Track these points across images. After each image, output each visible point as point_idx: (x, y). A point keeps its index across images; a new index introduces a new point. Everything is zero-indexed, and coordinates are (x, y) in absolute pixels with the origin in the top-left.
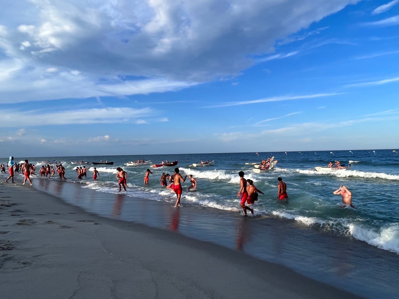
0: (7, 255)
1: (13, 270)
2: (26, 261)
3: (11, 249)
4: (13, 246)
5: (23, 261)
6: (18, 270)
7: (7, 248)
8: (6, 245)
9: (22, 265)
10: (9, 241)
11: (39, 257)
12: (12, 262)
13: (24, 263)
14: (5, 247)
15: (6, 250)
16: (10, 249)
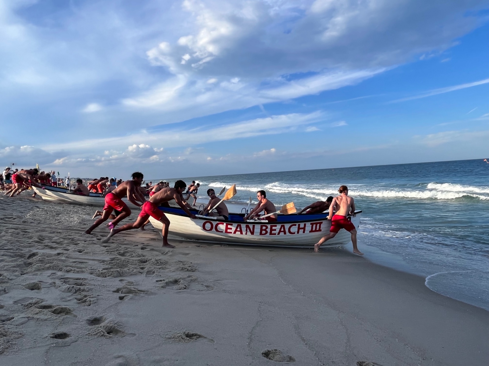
0: (191, 276)
1: (198, 292)
2: (209, 284)
3: (195, 271)
4: (196, 268)
5: (206, 284)
6: (203, 292)
7: (191, 270)
8: (190, 267)
9: (206, 288)
10: (191, 263)
11: (219, 281)
12: (197, 283)
13: (207, 287)
14: (189, 268)
15: (190, 271)
16: (193, 271)
